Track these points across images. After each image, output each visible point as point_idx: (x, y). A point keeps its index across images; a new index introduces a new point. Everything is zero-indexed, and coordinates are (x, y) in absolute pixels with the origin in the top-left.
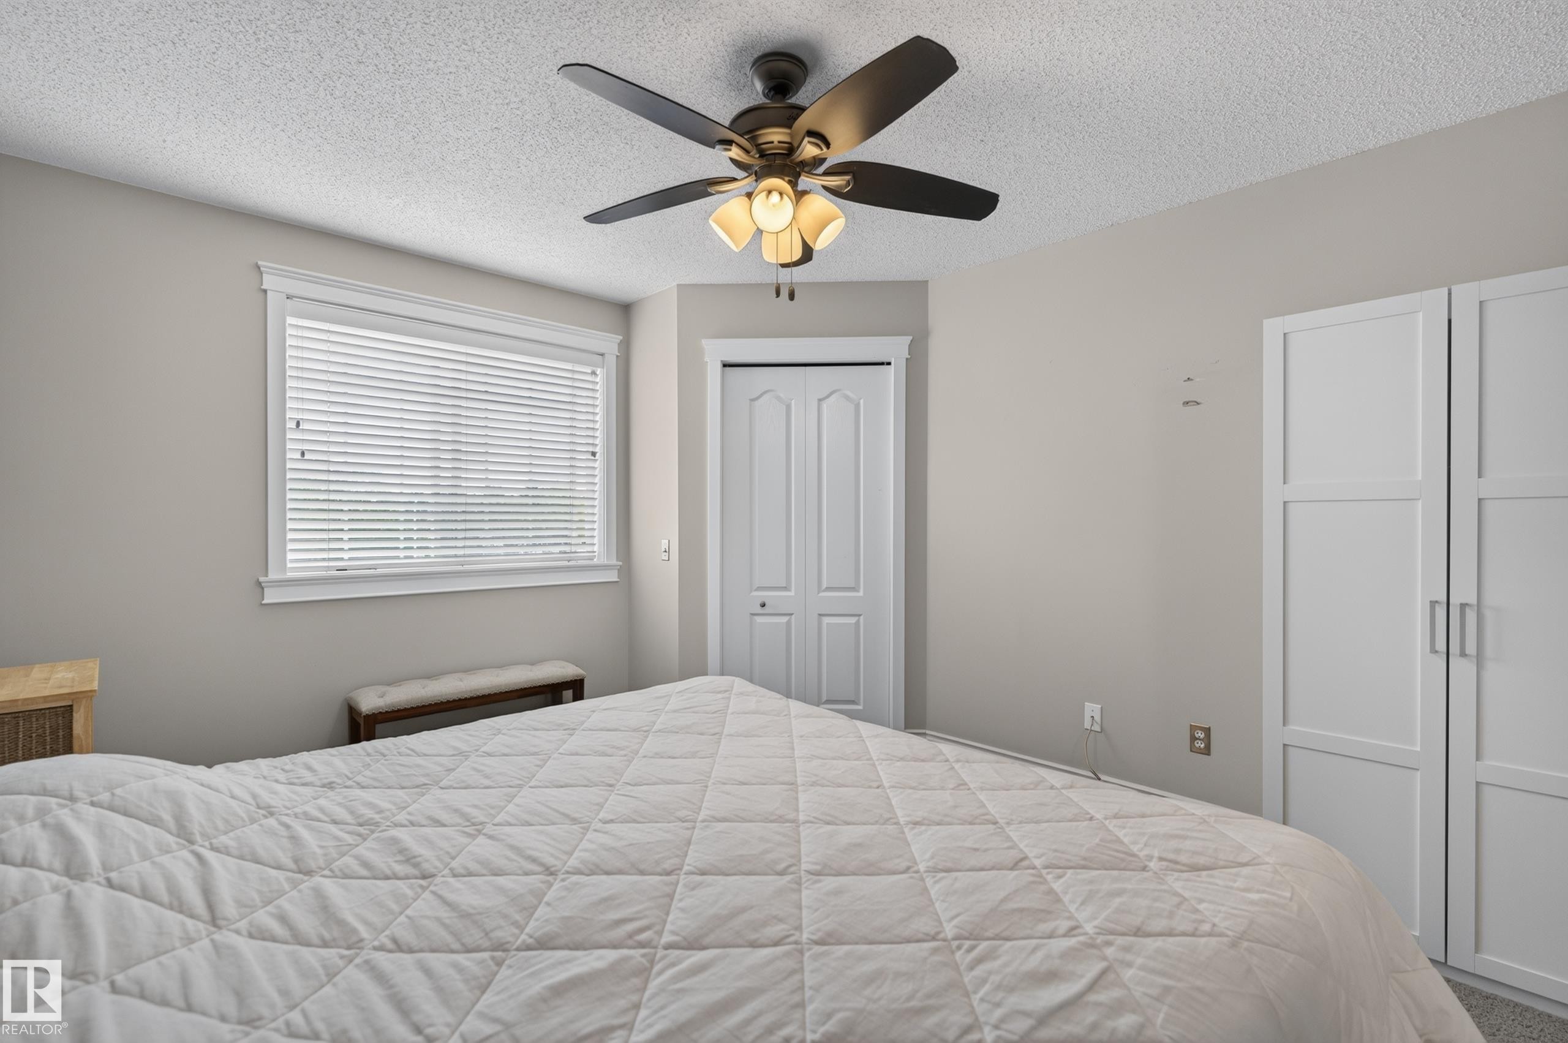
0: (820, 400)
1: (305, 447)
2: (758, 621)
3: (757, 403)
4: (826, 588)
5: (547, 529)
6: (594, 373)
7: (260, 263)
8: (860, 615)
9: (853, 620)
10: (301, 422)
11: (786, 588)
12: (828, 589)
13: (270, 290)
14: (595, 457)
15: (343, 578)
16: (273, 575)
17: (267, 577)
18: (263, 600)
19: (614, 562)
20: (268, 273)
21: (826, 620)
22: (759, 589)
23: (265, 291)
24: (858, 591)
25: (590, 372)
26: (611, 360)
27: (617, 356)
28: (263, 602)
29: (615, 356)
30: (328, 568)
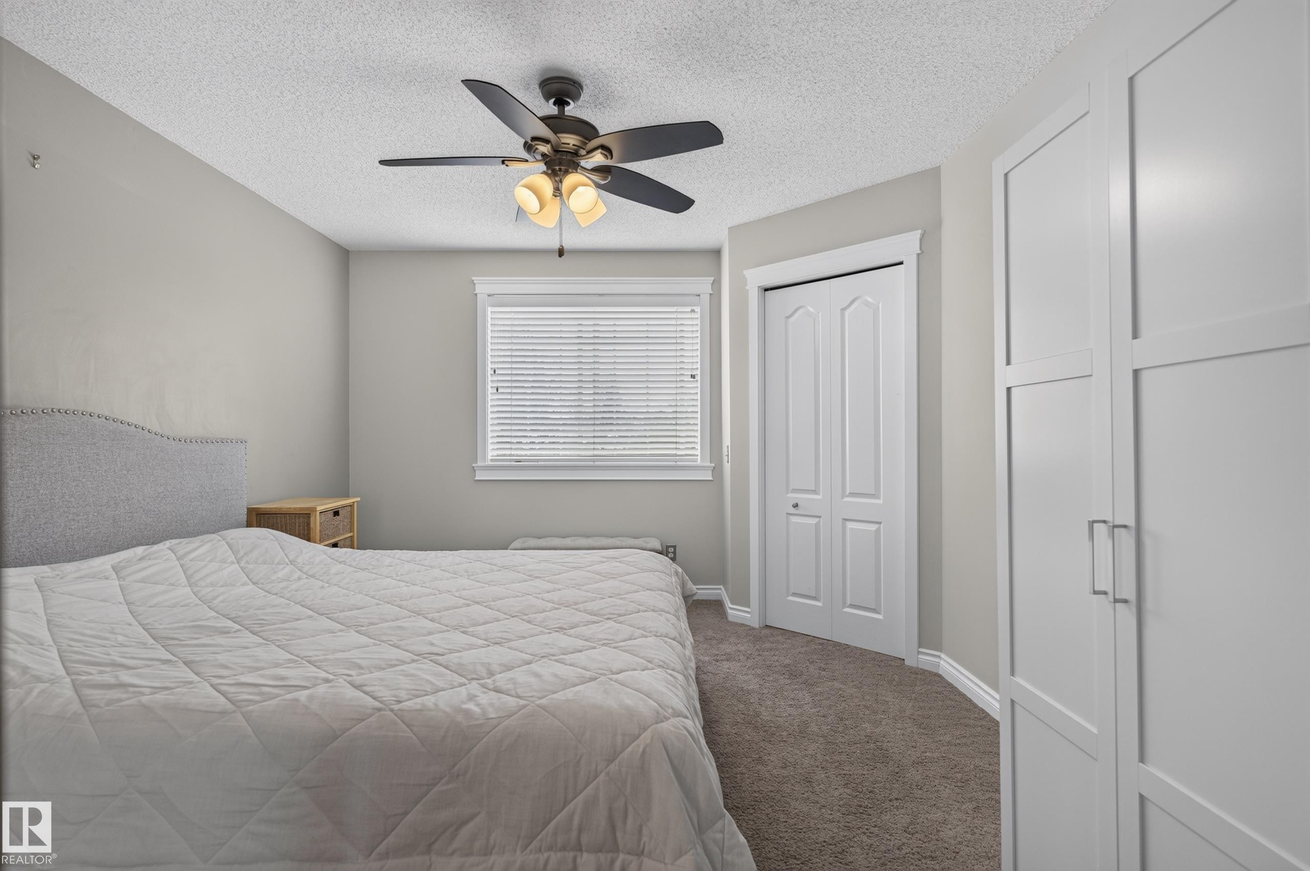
0: (843, 310)
1: (500, 385)
2: (793, 520)
3: (792, 320)
4: (850, 493)
5: (632, 437)
6: (693, 311)
7: (473, 278)
8: (880, 523)
9: (873, 527)
10: (496, 370)
11: (815, 492)
12: (852, 494)
13: (479, 293)
14: (694, 378)
15: (519, 465)
16: (480, 464)
17: (477, 463)
18: (475, 477)
19: (708, 464)
20: (479, 283)
21: (850, 525)
22: (795, 491)
23: (476, 294)
24: (879, 498)
25: (690, 310)
26: (706, 298)
27: (710, 294)
28: (476, 478)
29: (709, 295)
30: (510, 460)
